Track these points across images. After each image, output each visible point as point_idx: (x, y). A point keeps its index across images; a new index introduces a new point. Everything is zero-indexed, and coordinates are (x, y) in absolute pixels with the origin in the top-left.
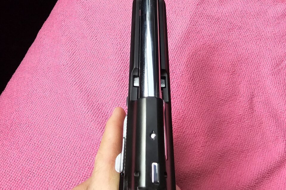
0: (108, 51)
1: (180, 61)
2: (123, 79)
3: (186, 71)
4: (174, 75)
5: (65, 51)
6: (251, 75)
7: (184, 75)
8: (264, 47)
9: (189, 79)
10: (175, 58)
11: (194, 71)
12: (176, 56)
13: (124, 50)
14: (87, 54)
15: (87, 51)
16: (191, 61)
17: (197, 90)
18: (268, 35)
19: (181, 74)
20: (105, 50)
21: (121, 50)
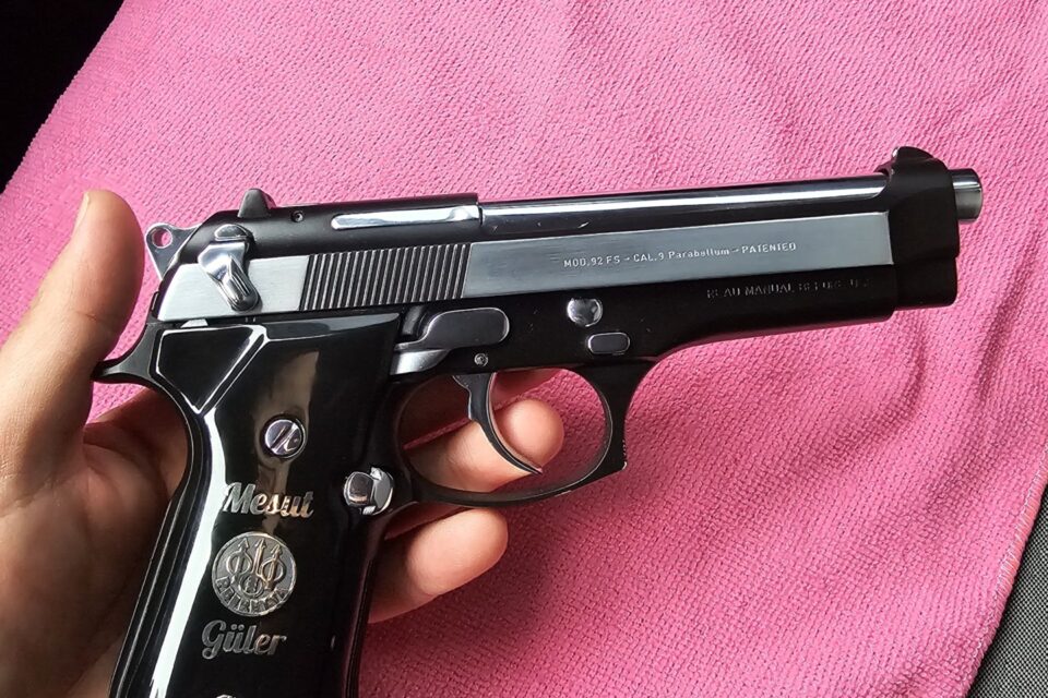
0: (381, 20)
1: (616, 73)
2: (423, 111)
3: (633, 106)
4: (594, 113)
5: (244, 14)
6: (843, 148)
7: (627, 117)
8: (908, 58)
9: (641, 132)
10: (604, 59)
11: (658, 111)
12: (606, 56)
13: (434, 20)
14: (312, 25)
15: (313, 14)
16: (651, 76)
17: (660, 172)
18: (928, 18)
19: (615, 114)
20: (371, 14)
21: (426, 20)
